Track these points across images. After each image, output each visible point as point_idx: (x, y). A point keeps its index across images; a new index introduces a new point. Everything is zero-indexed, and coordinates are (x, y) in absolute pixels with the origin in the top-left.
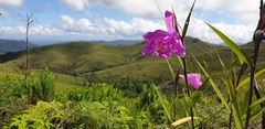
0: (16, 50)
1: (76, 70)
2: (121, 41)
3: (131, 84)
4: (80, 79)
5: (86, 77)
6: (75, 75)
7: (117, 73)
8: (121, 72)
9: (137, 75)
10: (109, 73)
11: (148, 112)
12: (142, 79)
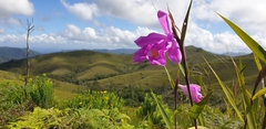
0: (19, 58)
1: (79, 78)
2: (124, 50)
3: (133, 93)
4: (82, 87)
5: (88, 85)
6: (77, 83)
7: (120, 82)
8: (124, 80)
9: (139, 83)
10: (111, 81)
11: (150, 121)
12: (144, 88)
